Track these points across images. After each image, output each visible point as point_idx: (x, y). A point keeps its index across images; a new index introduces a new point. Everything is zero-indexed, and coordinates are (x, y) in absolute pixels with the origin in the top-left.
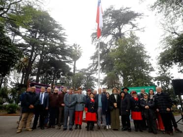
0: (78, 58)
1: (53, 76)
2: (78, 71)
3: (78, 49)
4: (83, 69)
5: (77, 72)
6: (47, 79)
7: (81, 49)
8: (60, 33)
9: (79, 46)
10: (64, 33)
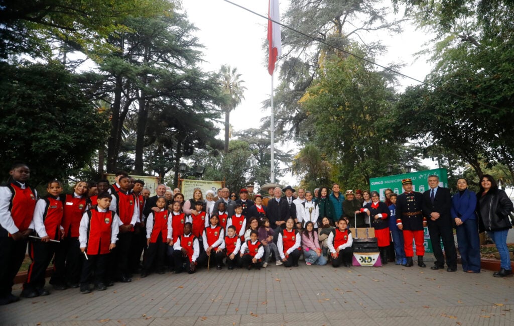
0: (235, 103)
1: (175, 151)
2: (237, 134)
3: (232, 80)
4: (249, 132)
5: (236, 138)
6: (162, 157)
7: (241, 78)
8: (184, 38)
9: (234, 71)
10: (195, 39)
